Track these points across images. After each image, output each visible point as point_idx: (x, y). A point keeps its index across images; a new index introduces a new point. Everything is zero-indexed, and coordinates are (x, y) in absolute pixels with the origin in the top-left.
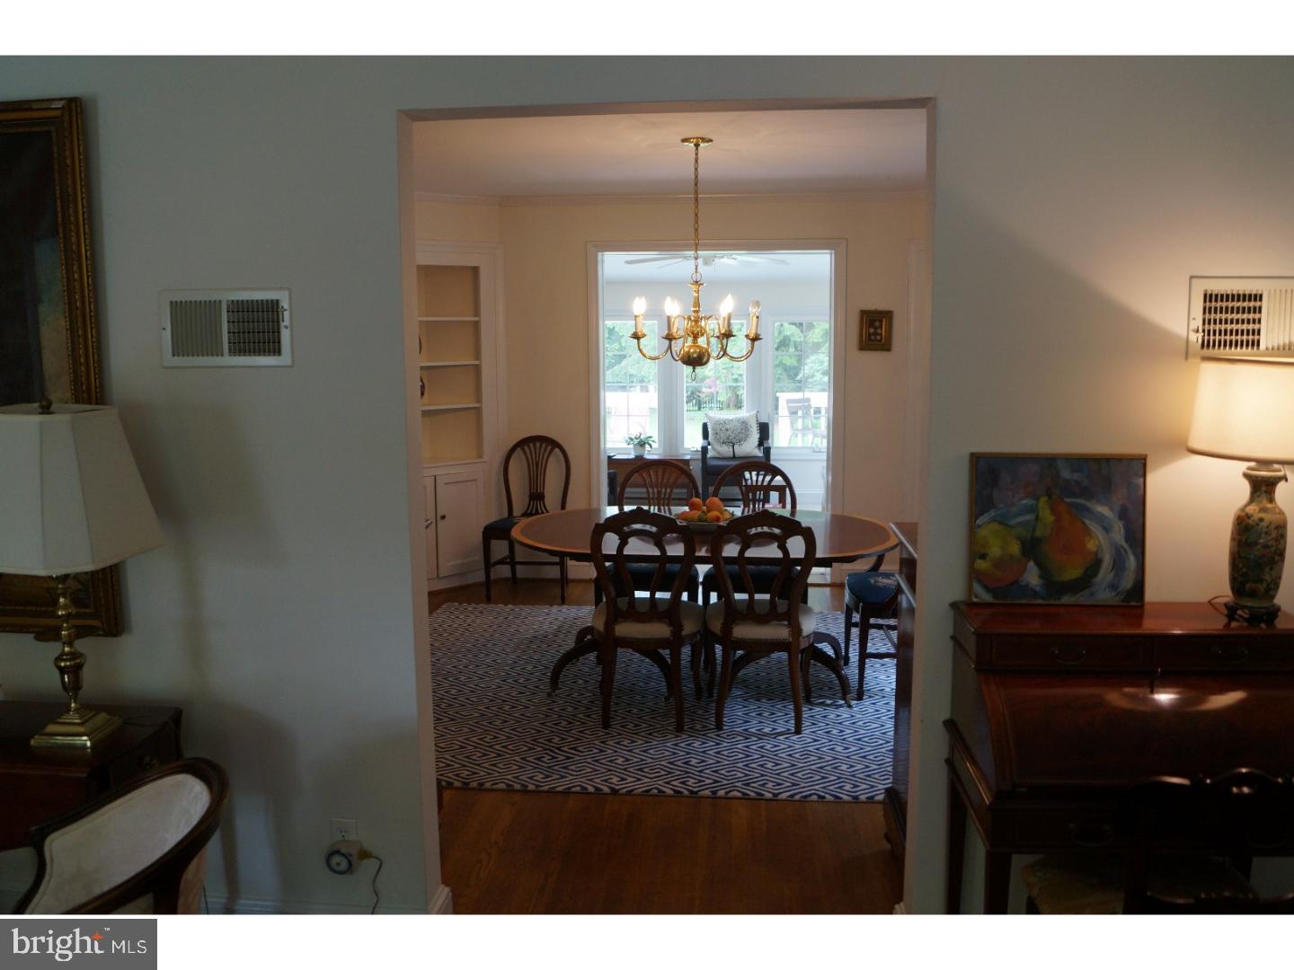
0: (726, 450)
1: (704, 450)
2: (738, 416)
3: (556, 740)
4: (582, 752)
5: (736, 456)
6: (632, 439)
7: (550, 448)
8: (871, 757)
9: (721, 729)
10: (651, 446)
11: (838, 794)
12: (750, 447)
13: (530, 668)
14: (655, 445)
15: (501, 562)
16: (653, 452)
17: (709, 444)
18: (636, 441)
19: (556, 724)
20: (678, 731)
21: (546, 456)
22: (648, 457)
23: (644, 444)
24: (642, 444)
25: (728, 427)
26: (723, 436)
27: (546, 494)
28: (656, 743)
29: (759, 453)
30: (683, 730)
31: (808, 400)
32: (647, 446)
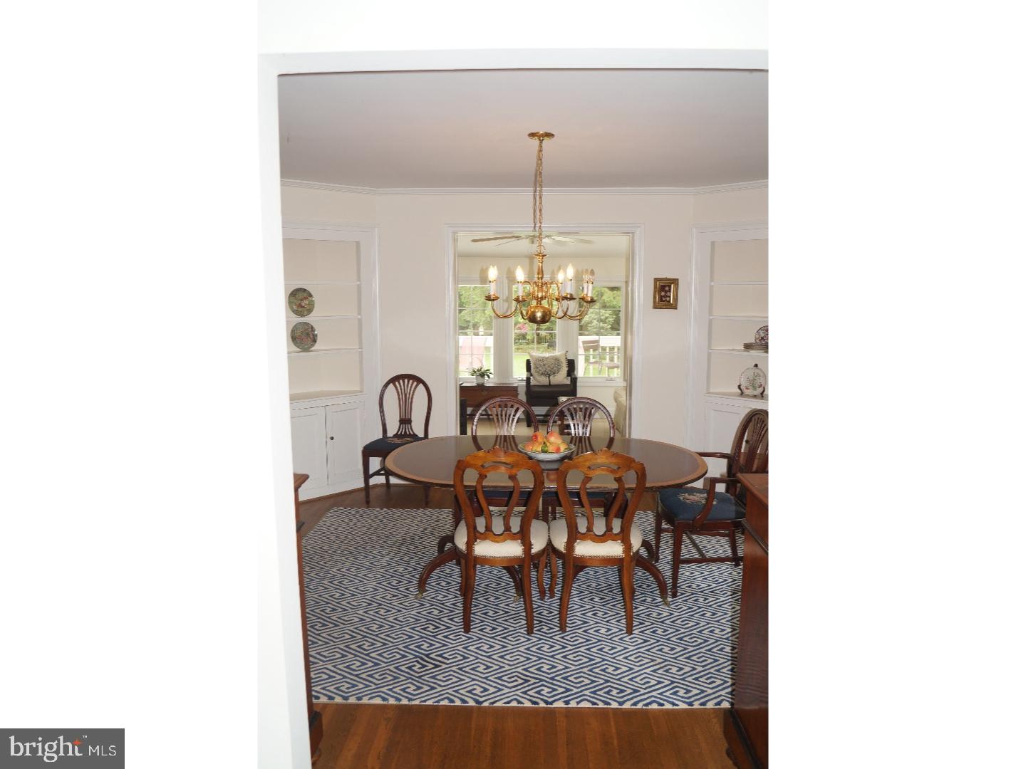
0: (544, 380)
1: (528, 380)
2: (552, 354)
3: (425, 646)
4: (448, 659)
5: (551, 384)
6: (475, 372)
7: (415, 383)
8: (694, 658)
9: (565, 631)
10: (489, 377)
11: (674, 701)
12: (561, 378)
13: (401, 570)
14: (491, 376)
15: (377, 473)
16: (490, 382)
17: (531, 375)
18: (478, 373)
19: (424, 629)
20: (528, 634)
21: (412, 389)
22: (487, 385)
23: (484, 375)
24: (482, 375)
25: (545, 362)
26: (542, 370)
27: (412, 419)
28: (511, 647)
29: (568, 381)
30: (532, 633)
31: (597, 342)
32: (486, 377)
